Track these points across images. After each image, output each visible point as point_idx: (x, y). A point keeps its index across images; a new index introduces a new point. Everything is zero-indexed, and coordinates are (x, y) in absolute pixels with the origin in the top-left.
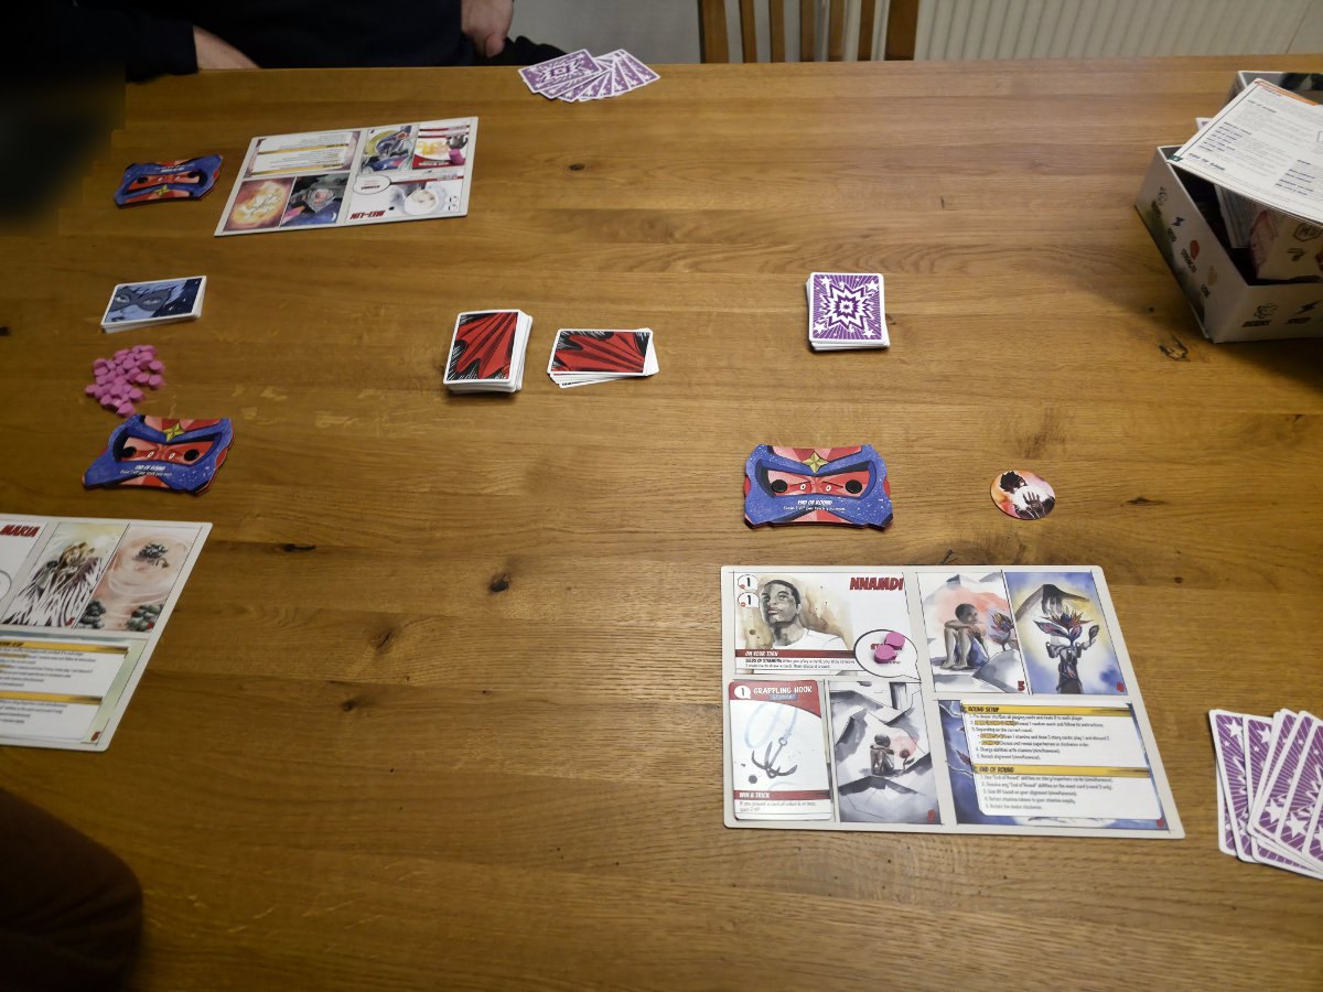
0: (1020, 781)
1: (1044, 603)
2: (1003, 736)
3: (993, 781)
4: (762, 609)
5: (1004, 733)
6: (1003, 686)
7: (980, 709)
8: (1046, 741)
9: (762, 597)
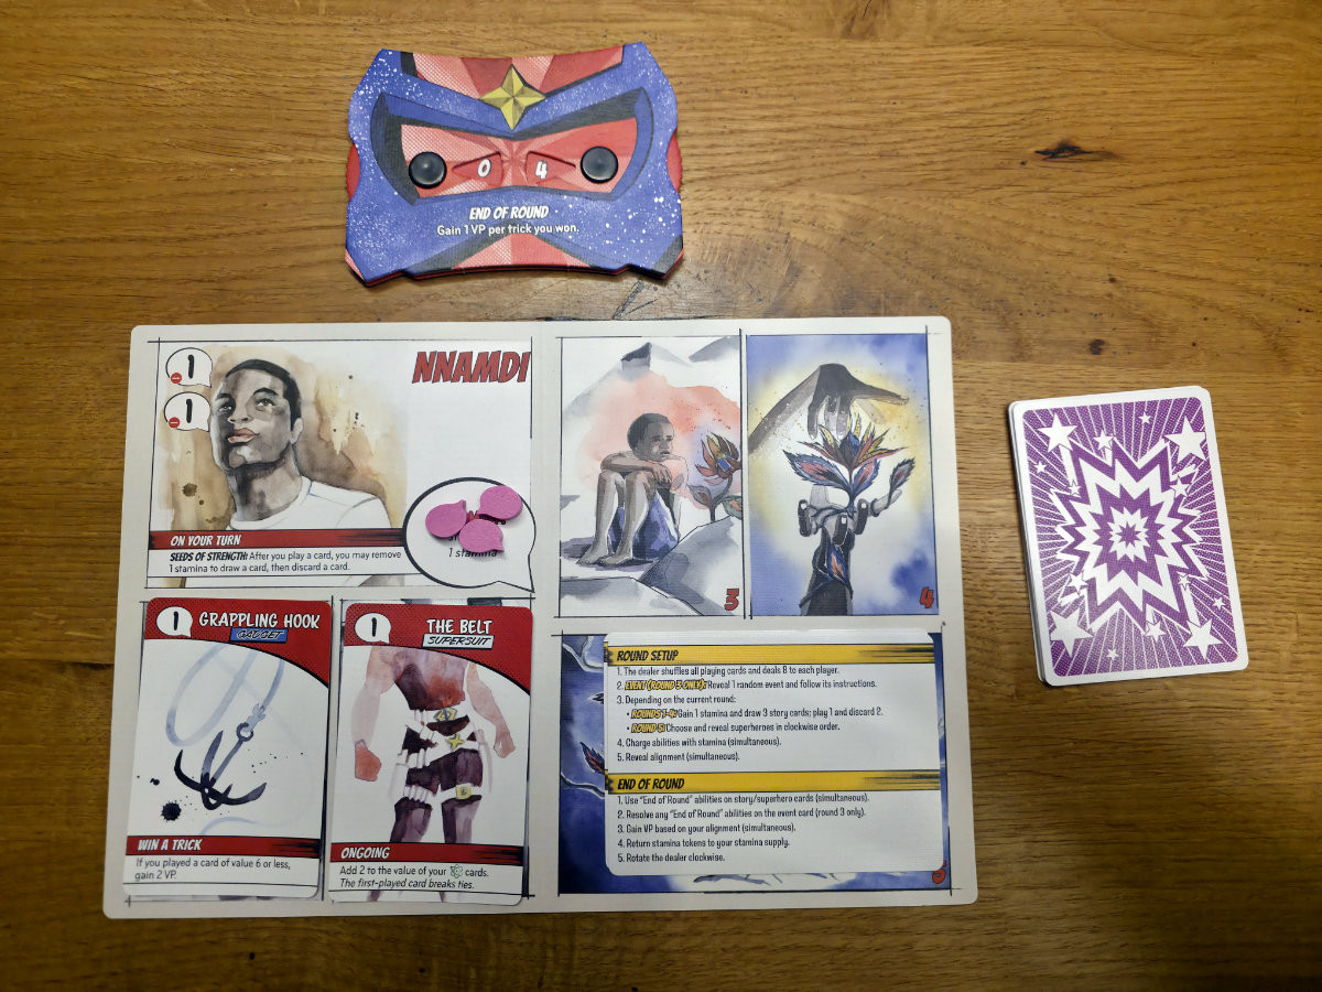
0: (691, 806)
1: (813, 409)
2: (676, 713)
3: (640, 808)
4: (214, 434)
5: (677, 706)
6: (694, 600)
7: (639, 656)
8: (756, 721)
9: (217, 403)
